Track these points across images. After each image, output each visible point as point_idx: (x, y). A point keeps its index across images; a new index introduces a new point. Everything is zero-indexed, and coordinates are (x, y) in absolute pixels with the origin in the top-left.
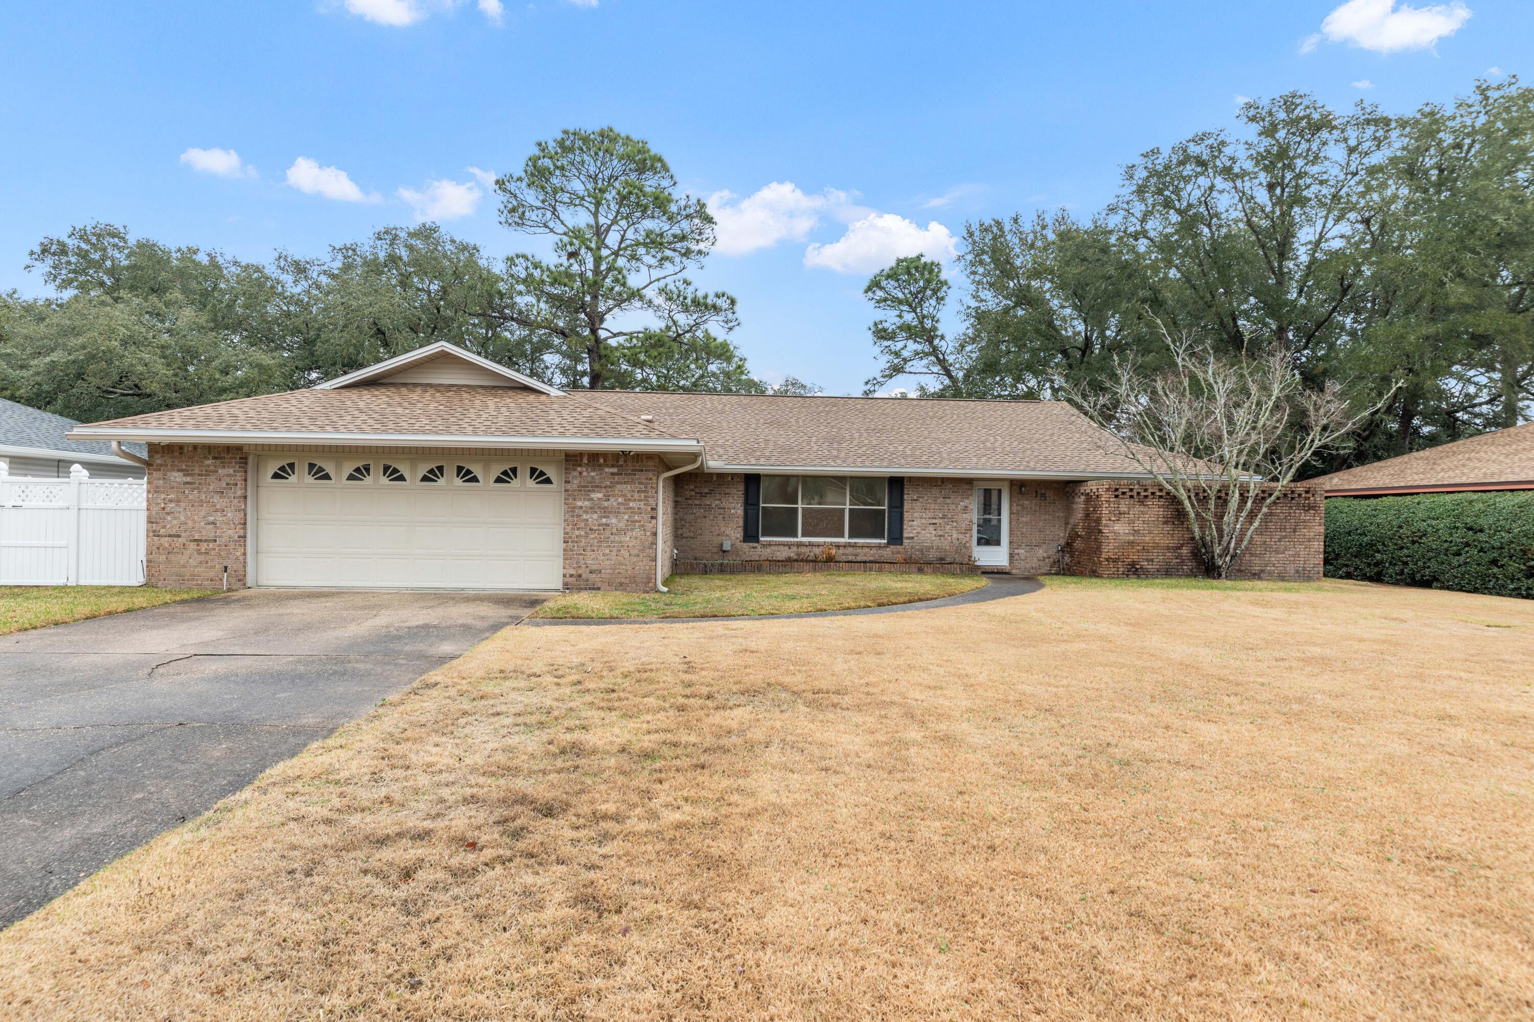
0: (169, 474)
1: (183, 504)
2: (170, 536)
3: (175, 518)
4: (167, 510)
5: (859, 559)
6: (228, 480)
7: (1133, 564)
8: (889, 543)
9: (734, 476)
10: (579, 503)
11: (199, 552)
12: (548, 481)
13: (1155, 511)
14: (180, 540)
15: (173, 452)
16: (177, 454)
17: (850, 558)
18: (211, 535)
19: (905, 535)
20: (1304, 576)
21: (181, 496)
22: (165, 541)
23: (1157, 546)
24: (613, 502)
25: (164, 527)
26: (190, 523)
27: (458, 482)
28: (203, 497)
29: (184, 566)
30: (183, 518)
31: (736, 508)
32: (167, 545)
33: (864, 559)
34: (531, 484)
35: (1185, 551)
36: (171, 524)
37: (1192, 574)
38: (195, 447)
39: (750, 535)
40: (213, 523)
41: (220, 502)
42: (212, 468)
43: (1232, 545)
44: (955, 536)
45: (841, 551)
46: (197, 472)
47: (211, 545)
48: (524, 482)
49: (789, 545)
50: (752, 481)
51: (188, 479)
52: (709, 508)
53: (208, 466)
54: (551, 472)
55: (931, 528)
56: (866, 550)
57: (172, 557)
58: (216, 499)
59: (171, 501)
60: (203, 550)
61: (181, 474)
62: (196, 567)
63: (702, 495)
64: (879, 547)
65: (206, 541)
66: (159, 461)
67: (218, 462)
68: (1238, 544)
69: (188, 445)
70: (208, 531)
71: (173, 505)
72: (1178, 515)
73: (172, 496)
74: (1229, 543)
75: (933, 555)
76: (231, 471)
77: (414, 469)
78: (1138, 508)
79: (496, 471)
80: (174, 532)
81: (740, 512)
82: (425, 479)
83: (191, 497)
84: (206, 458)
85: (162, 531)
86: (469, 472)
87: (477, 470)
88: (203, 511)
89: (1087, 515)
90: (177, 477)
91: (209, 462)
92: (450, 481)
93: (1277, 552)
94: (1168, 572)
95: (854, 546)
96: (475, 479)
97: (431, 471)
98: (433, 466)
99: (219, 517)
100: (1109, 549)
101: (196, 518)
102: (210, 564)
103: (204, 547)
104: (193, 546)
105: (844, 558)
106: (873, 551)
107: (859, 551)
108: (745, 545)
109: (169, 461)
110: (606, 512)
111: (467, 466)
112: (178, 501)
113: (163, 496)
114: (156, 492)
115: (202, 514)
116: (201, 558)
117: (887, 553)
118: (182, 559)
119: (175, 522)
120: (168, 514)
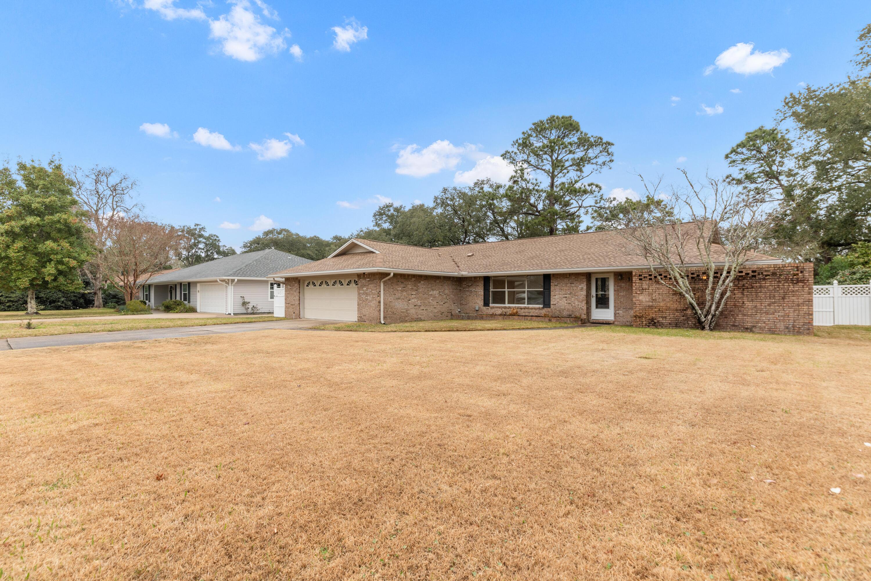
5: (531, 314)
8: (543, 307)
9: (480, 277)
10: (361, 292)
11: (292, 308)
17: (527, 314)
19: (552, 303)
23: (668, 309)
24: (369, 291)
27: (339, 286)
29: (290, 312)
31: (481, 291)
32: (287, 306)
33: (533, 314)
34: (354, 285)
39: (486, 304)
43: (713, 308)
44: (576, 303)
45: (523, 311)
48: (352, 285)
49: (502, 308)
50: (486, 279)
52: (471, 292)
55: (564, 299)
56: (534, 310)
63: (469, 286)
64: (539, 309)
68: (717, 307)
74: (710, 307)
75: (565, 313)
76: (297, 285)
78: (657, 286)
79: (347, 282)
81: (483, 293)
82: (333, 285)
83: (291, 293)
86: (341, 282)
93: (767, 313)
94: (675, 325)
95: (528, 308)
96: (343, 285)
105: (524, 314)
106: (537, 311)
107: (531, 311)
108: (484, 308)
110: (367, 295)
116: (293, 310)
117: (544, 311)
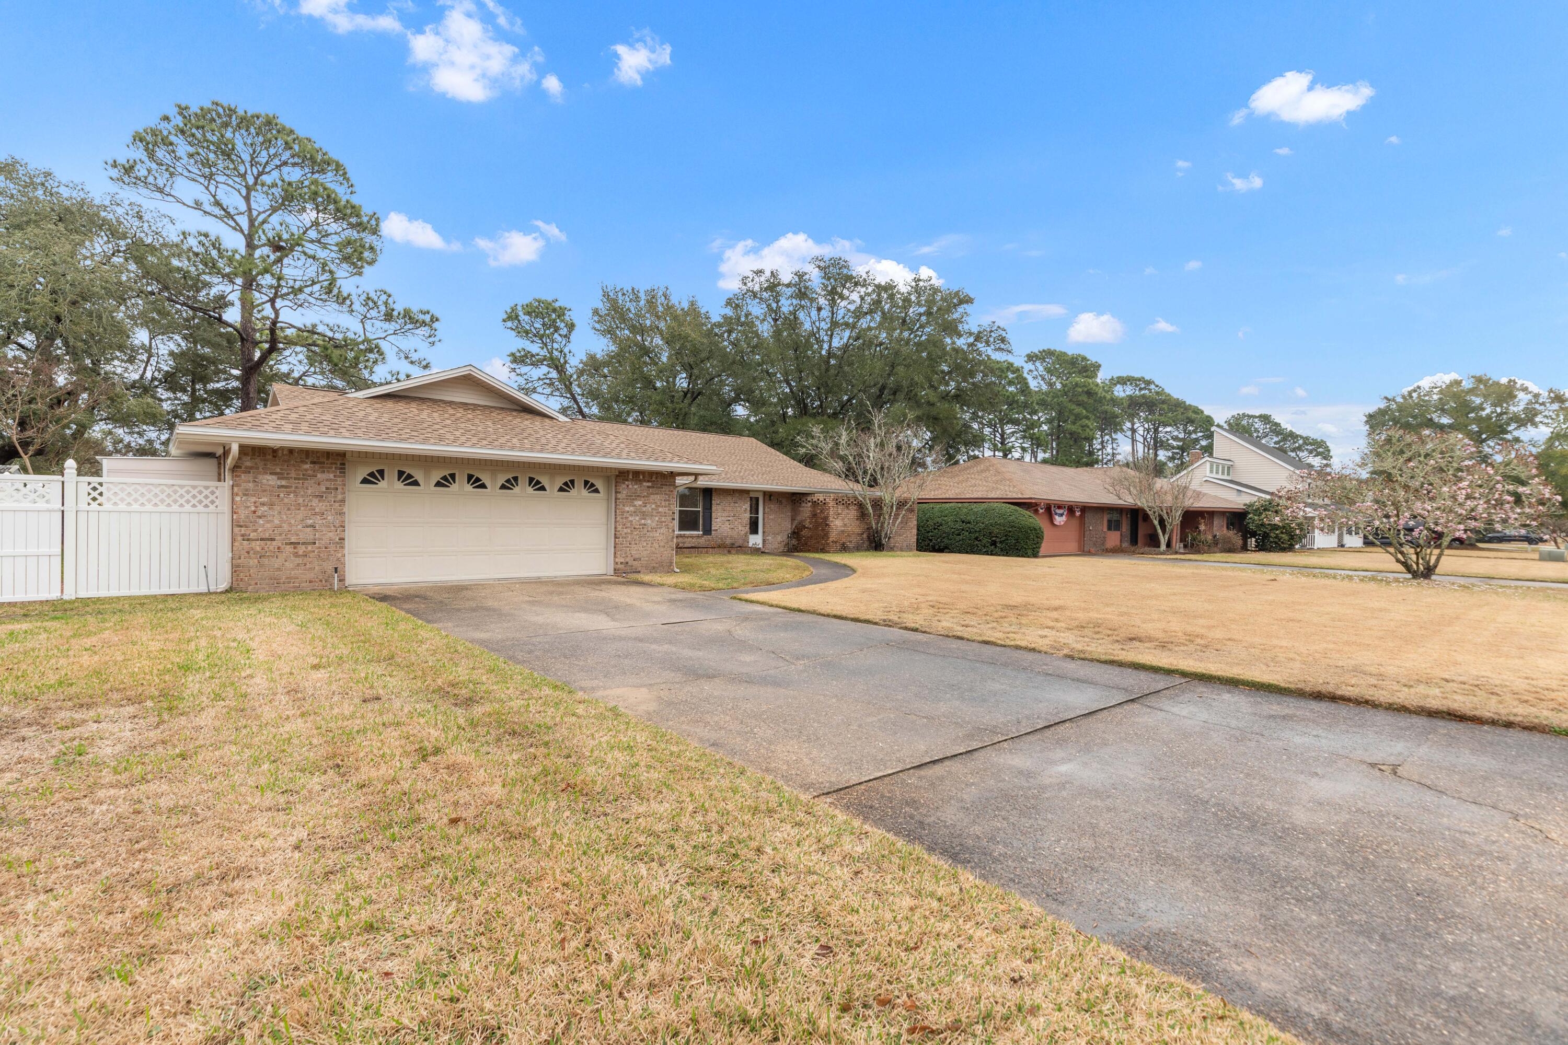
0: (260, 477)
1: (277, 508)
2: (262, 539)
3: (268, 522)
4: (259, 513)
6: (328, 484)
7: (843, 544)
8: (703, 534)
10: (627, 509)
11: (296, 555)
12: (597, 491)
13: (853, 512)
14: (274, 543)
15: (264, 454)
16: (270, 457)
18: (310, 538)
19: (713, 528)
20: (909, 549)
21: (275, 499)
22: (257, 546)
23: (853, 533)
24: (649, 508)
25: (256, 531)
26: (285, 526)
27: (530, 490)
28: (301, 501)
29: (279, 569)
30: (277, 522)
32: (258, 549)
34: (585, 492)
35: (865, 536)
36: (263, 527)
37: (868, 550)
38: (291, 451)
40: (313, 526)
41: (319, 506)
42: (310, 472)
43: (889, 532)
44: (740, 528)
46: (293, 475)
47: (310, 548)
48: (579, 492)
51: (284, 483)
53: (306, 470)
54: (599, 485)
55: (726, 523)
56: (690, 539)
57: (265, 561)
58: (315, 502)
59: (263, 504)
60: (301, 553)
61: (275, 477)
62: (293, 569)
64: (698, 537)
65: (304, 543)
66: (248, 464)
67: (317, 466)
68: (891, 531)
69: (282, 448)
70: (308, 535)
71: (266, 508)
72: (863, 515)
73: (264, 499)
74: (887, 532)
75: (728, 541)
76: (331, 476)
77: (494, 479)
78: (847, 511)
79: (559, 482)
80: (267, 536)
82: (503, 487)
83: (286, 500)
84: (303, 462)
85: (253, 535)
86: (538, 482)
87: (545, 481)
88: (301, 514)
89: (814, 515)
90: (270, 480)
91: (307, 466)
92: (523, 489)
93: (900, 536)
94: (858, 549)
95: (683, 536)
96: (543, 488)
97: (508, 481)
98: (510, 476)
99: (318, 520)
100: (833, 536)
101: (293, 522)
102: (308, 566)
103: (301, 550)
104: (289, 549)
106: (694, 540)
107: (686, 539)
109: (261, 465)
110: (644, 515)
111: (537, 478)
112: (271, 505)
113: (253, 499)
114: (245, 495)
115: (300, 517)
116: (299, 561)
117: (703, 541)
118: (277, 563)
119: (269, 525)
120: (260, 517)
